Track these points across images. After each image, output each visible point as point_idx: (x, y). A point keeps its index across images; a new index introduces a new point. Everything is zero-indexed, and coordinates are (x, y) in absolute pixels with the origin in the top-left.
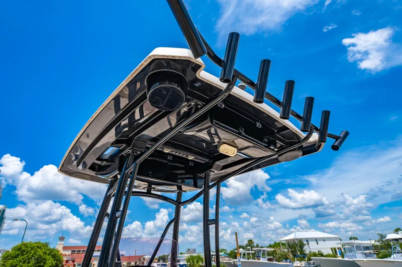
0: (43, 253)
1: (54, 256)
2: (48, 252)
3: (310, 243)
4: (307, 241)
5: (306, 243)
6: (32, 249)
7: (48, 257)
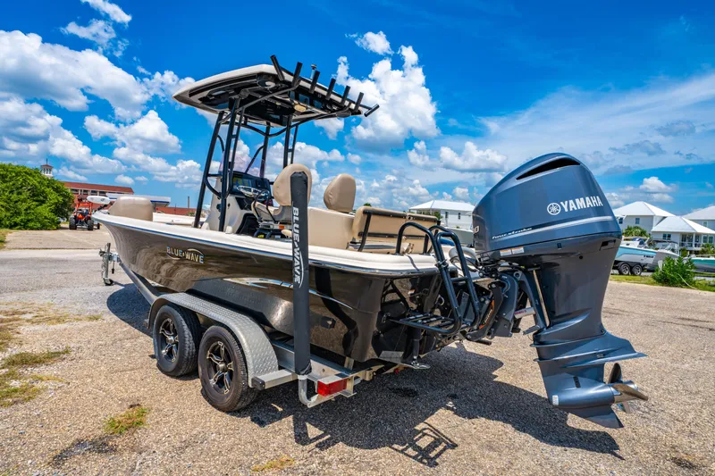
0: (39, 183)
1: (57, 190)
2: (46, 183)
3: (449, 216)
4: (447, 213)
5: (444, 215)
6: (17, 175)
7: (48, 189)
